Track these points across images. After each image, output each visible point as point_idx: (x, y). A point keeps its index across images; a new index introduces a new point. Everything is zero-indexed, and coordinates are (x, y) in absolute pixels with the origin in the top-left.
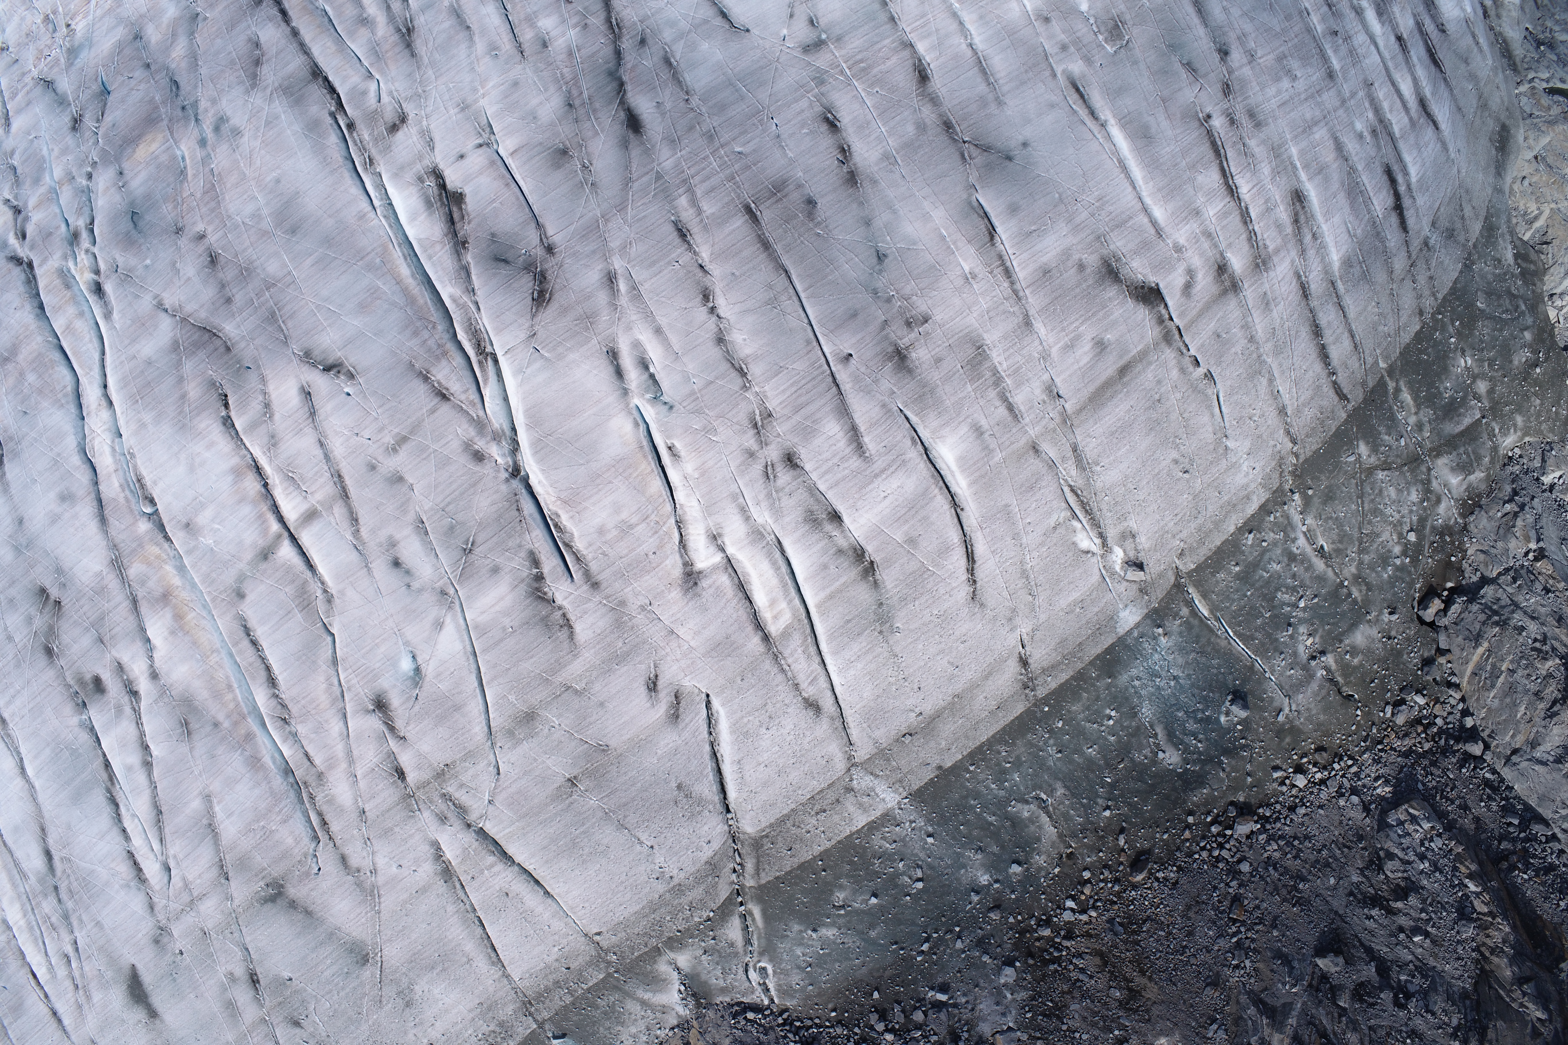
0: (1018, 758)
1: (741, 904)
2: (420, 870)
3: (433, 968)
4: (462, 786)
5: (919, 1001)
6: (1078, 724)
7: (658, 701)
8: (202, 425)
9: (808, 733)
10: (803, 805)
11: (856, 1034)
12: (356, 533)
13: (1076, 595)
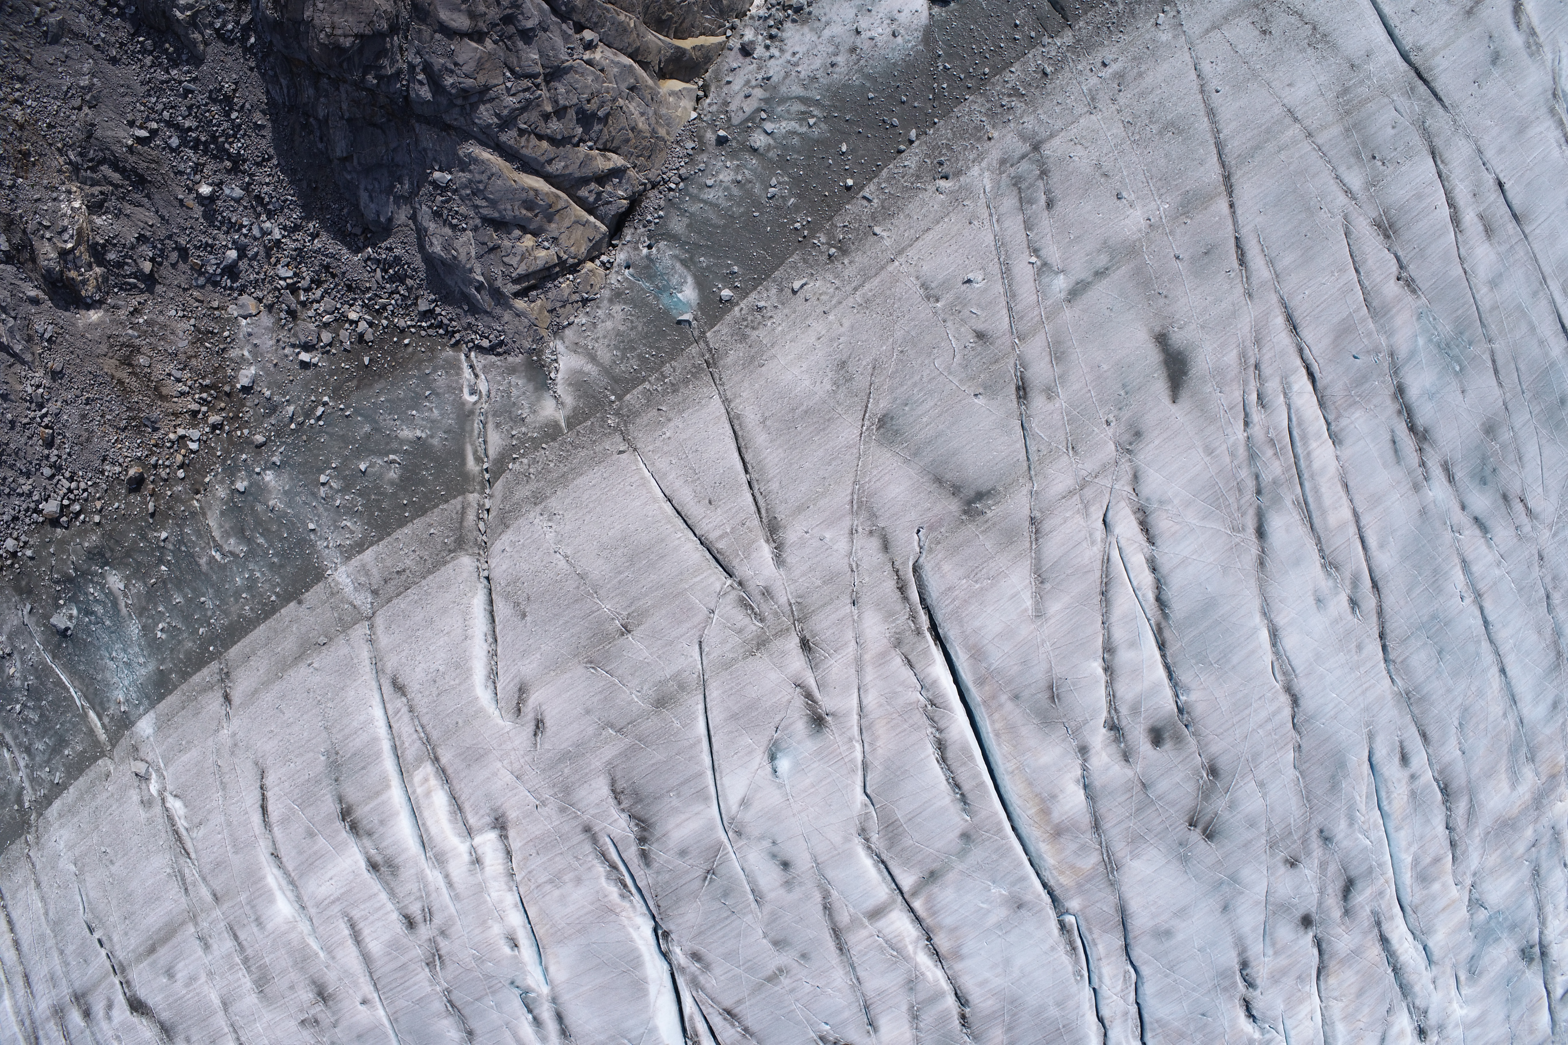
0: (237, 601)
1: (487, 470)
2: (800, 533)
3: (806, 412)
4: (740, 631)
5: (328, 352)
6: (188, 628)
7: (535, 710)
8: (990, 1002)
9: (404, 660)
10: (416, 583)
11: (386, 318)
12: (826, 896)
13: (185, 758)
